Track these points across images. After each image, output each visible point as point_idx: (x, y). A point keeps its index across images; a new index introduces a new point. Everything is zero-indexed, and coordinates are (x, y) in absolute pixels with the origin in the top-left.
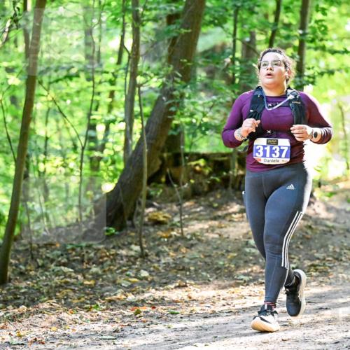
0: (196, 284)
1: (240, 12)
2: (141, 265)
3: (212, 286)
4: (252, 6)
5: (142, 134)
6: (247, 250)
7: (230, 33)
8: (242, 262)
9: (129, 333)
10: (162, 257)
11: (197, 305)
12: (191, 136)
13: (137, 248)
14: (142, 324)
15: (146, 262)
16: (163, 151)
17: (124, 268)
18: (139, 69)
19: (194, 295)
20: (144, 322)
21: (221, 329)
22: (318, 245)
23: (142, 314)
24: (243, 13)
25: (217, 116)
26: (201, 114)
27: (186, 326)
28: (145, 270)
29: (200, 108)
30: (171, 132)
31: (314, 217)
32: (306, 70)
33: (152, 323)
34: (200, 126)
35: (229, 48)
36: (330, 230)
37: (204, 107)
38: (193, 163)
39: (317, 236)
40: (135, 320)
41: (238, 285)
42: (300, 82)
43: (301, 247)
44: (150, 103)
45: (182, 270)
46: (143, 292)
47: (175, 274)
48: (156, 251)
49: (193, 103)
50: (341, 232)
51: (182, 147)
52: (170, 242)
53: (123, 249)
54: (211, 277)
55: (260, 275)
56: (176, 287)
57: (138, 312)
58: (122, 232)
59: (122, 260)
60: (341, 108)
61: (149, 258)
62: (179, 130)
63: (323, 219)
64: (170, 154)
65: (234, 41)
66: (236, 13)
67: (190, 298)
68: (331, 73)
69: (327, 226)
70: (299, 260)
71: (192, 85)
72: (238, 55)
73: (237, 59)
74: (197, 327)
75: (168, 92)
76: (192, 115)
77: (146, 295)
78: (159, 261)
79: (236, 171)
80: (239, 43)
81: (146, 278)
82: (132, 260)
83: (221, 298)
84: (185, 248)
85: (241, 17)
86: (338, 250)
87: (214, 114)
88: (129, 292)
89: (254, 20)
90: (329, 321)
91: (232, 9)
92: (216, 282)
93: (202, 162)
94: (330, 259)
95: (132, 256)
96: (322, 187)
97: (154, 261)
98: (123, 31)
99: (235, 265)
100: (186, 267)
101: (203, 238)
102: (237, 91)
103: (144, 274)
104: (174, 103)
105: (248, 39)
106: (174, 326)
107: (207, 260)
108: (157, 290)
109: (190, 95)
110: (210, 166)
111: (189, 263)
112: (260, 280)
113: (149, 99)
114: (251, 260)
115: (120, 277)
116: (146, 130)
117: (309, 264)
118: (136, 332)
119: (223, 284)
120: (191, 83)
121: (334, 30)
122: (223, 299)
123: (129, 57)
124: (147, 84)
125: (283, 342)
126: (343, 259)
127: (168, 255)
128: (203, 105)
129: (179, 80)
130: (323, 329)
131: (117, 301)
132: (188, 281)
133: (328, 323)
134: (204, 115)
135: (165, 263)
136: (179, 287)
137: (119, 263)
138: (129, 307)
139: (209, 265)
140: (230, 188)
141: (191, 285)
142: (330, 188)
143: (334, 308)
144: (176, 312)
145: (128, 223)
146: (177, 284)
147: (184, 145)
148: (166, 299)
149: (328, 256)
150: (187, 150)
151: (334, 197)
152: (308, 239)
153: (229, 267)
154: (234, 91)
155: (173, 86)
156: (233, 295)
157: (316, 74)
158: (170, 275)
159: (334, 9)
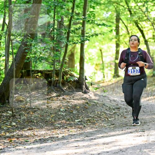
0: (37, 128)
1: (56, 8)
2: (12, 120)
3: (44, 129)
4: (62, 5)
5: (13, 62)
6: (60, 113)
7: (52, 17)
8: (57, 118)
9: (7, 150)
10: (22, 116)
11: (37, 138)
12: (35, 63)
13: (11, 112)
14: (13, 146)
15: (15, 119)
16: (22, 69)
17: (5, 121)
18: (12, 33)
19: (36, 133)
20: (14, 145)
21: (48, 148)
22: (91, 111)
23: (13, 142)
24: (58, 8)
25: (46, 54)
26: (39, 53)
27: (32, 147)
28: (14, 122)
29: (39, 50)
30: (26, 61)
31: (89, 98)
32: (85, 34)
33: (17, 146)
34: (39, 58)
35: (52, 24)
36: (96, 104)
37: (41, 50)
38: (36, 75)
39: (90, 107)
40: (10, 144)
41: (55, 129)
42: (83, 39)
43: (84, 112)
44: (16, 48)
45: (30, 122)
46: (13, 132)
47: (27, 124)
48: (19, 114)
49: (36, 48)
50: (101, 105)
51: (31, 67)
52: (25, 110)
53: (4, 113)
54: (44, 125)
55: (65, 124)
56: (28, 130)
57: (11, 141)
58: (4, 105)
59: (4, 118)
60: (101, 50)
61: (16, 116)
62: (29, 60)
63: (93, 99)
64: (25, 71)
65: (54, 21)
66: (55, 8)
67: (34, 134)
68: (97, 35)
69: (94, 103)
70: (82, 117)
71: (35, 40)
72: (56, 27)
73: (55, 28)
74: (37, 147)
75: (25, 43)
76: (35, 53)
77: (15, 133)
78: (21, 118)
79: (55, 78)
80: (56, 22)
81: (14, 126)
82: (8, 118)
83: (48, 134)
84: (32, 113)
85: (57, 10)
86: (99, 113)
87: (45, 53)
88: (7, 132)
89: (63, 11)
90: (96, 144)
91: (53, 7)
92: (45, 127)
93: (39, 74)
94: (96, 117)
95: (8, 116)
96: (93, 85)
97: (18, 118)
98: (5, 16)
99: (54, 120)
100: (33, 121)
101: (40, 108)
102: (55, 43)
103: (14, 124)
104: (27, 48)
105: (60, 20)
106: (27, 147)
107: (42, 117)
108: (19, 131)
109: (34, 45)
110: (43, 76)
111: (33, 119)
112: (65, 126)
113: (16, 46)
114: (61, 118)
115: (3, 125)
116: (14, 60)
117: (87, 119)
118: (10, 150)
119: (49, 128)
120: (35, 39)
121: (98, 16)
122: (49, 135)
123: (7, 28)
124: (15, 39)
125: (75, 154)
126: (102, 117)
127: (25, 115)
128: (40, 49)
129: (29, 38)
130: (93, 148)
131: (2, 136)
132: (33, 127)
133: (95, 145)
134: (41, 54)
135: (23, 119)
136: (29, 129)
137: (3, 119)
138: (7, 139)
139: (42, 120)
140: (52, 86)
141: (35, 129)
142: (96, 86)
143: (98, 138)
144: (28, 141)
145: (7, 101)
146: (29, 128)
147: (31, 66)
148: (23, 135)
149: (95, 116)
150: (33, 69)
151: (98, 90)
152: (86, 108)
153: (51, 120)
154: (54, 43)
155: (27, 41)
156: (53, 133)
157: (90, 35)
158: (25, 124)
159: (98, 7)
